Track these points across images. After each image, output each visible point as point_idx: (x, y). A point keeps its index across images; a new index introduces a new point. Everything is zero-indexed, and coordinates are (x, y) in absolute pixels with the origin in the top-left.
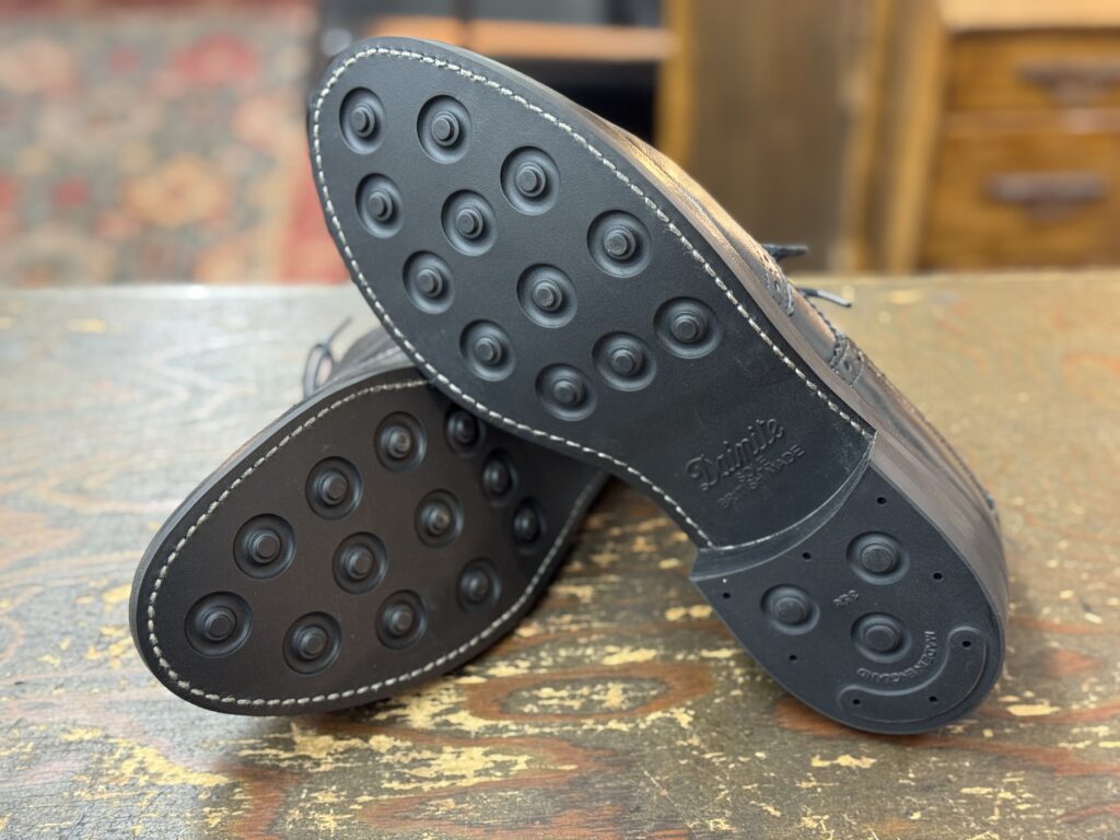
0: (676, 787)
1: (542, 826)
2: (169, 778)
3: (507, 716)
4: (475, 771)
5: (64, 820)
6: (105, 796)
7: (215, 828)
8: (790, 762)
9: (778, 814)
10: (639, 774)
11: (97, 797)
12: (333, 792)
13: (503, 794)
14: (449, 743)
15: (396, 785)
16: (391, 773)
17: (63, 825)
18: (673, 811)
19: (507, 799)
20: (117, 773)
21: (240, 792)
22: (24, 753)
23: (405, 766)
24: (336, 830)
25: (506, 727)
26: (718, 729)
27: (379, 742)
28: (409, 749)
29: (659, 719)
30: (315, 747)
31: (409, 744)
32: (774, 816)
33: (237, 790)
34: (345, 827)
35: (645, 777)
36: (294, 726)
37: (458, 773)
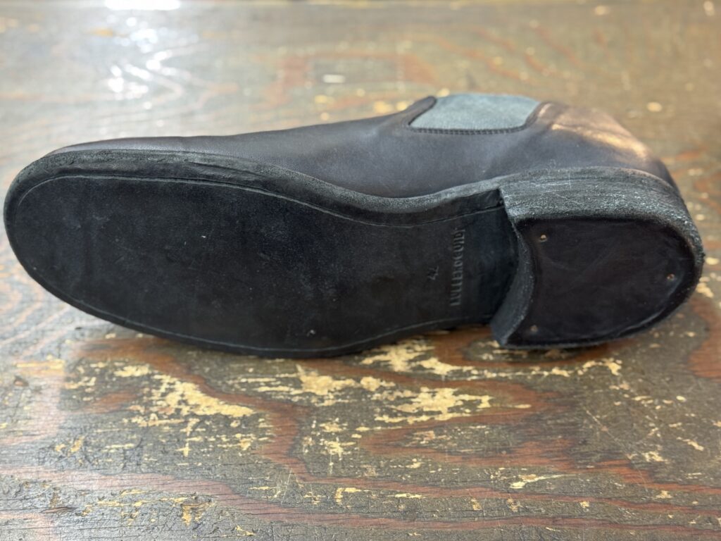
0: (614, 425)
1: (508, 455)
2: (206, 409)
3: (469, 363)
4: (449, 408)
5: (127, 443)
6: (158, 423)
7: (248, 450)
8: (706, 405)
9: (701, 448)
10: (582, 413)
11: (150, 424)
12: (337, 423)
13: (473, 428)
14: (425, 384)
15: (386, 418)
16: (382, 409)
17: (126, 446)
18: (614, 445)
19: (477, 432)
20: (164, 404)
21: (263, 422)
22: (88, 387)
23: (391, 403)
24: (342, 455)
25: (469, 372)
26: (643, 376)
27: (369, 383)
28: (393, 389)
29: (593, 367)
30: (317, 385)
31: (392, 384)
32: (698, 451)
33: (261, 420)
34: (349, 453)
35: (588, 415)
36: (299, 368)
37: (434, 409)
